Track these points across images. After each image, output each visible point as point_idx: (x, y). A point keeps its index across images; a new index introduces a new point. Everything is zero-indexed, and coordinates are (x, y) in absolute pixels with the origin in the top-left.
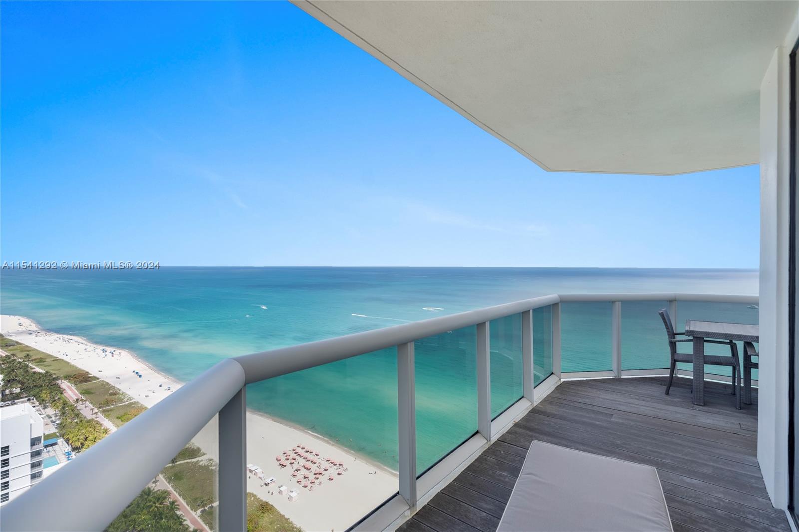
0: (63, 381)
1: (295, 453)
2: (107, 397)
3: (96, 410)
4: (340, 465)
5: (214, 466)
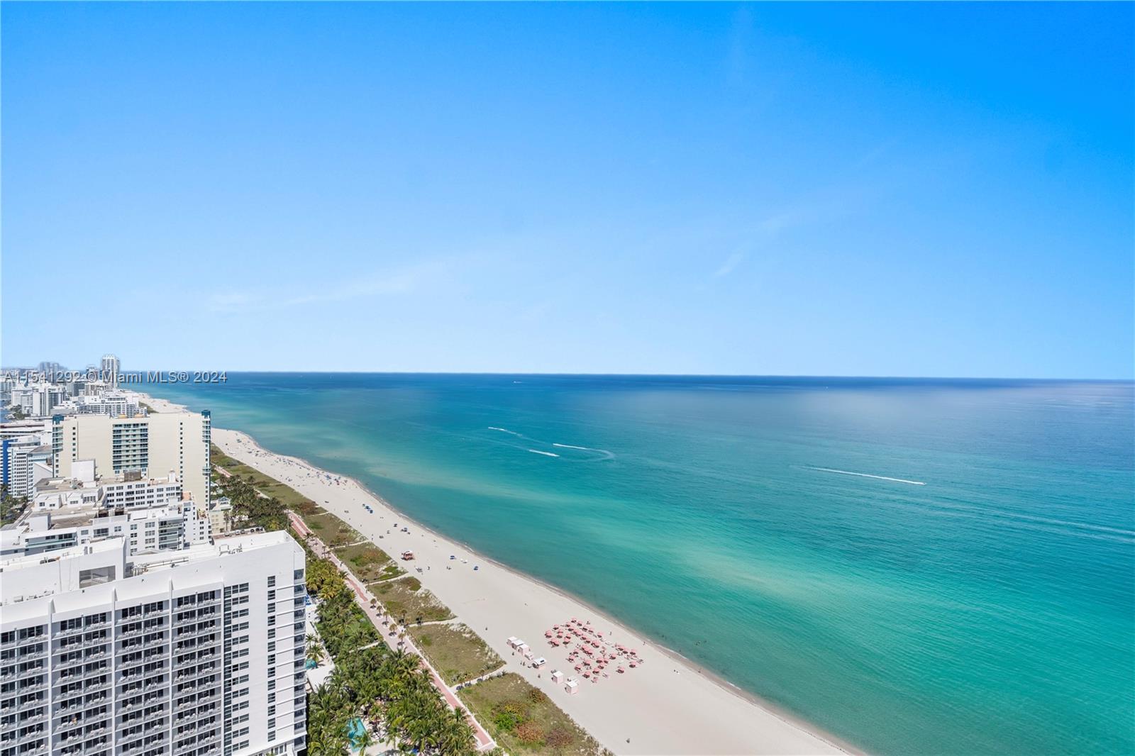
0: (290, 511)
1: (570, 630)
2: (337, 534)
3: (328, 549)
4: (632, 653)
5: (468, 633)
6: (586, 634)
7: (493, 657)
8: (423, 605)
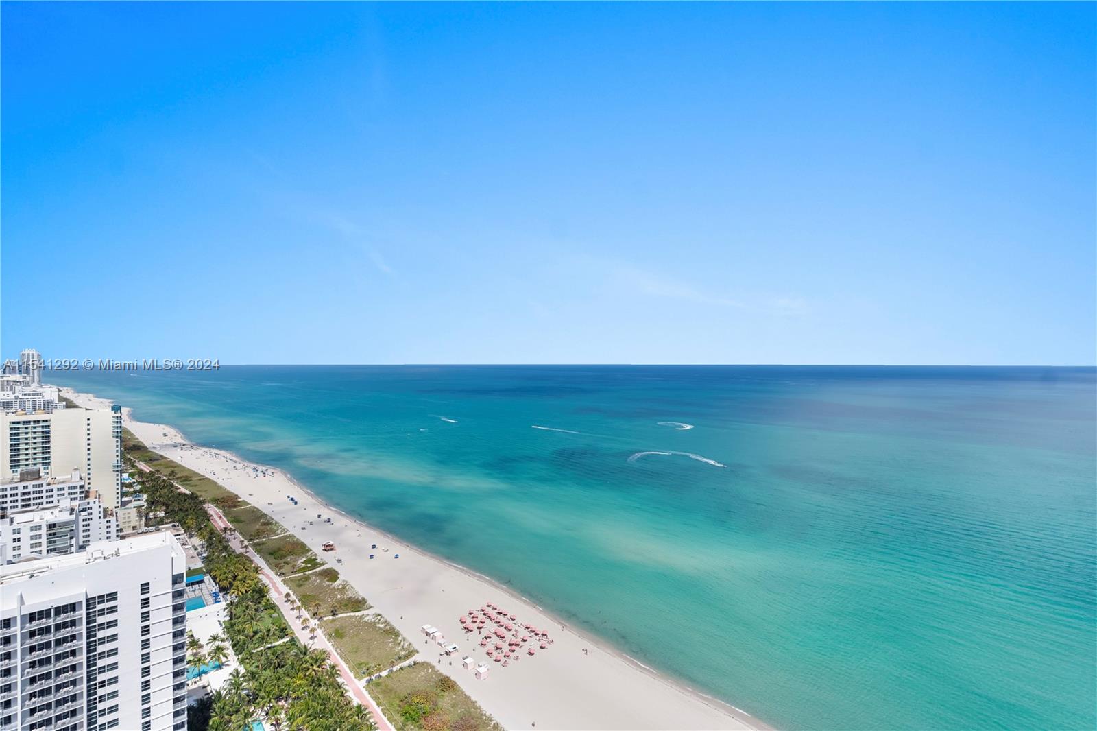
0: (210, 505)
1: (484, 614)
2: (258, 527)
3: (246, 543)
4: (543, 635)
5: (382, 623)
6: (501, 618)
7: (405, 646)
8: (339, 596)
